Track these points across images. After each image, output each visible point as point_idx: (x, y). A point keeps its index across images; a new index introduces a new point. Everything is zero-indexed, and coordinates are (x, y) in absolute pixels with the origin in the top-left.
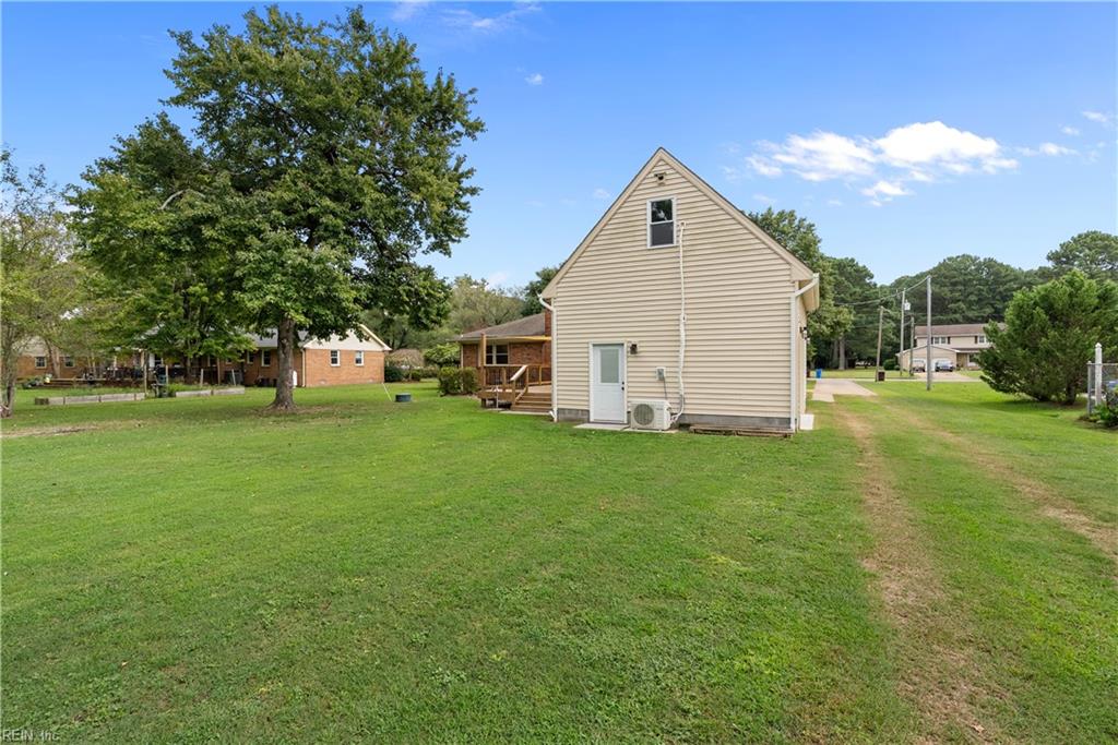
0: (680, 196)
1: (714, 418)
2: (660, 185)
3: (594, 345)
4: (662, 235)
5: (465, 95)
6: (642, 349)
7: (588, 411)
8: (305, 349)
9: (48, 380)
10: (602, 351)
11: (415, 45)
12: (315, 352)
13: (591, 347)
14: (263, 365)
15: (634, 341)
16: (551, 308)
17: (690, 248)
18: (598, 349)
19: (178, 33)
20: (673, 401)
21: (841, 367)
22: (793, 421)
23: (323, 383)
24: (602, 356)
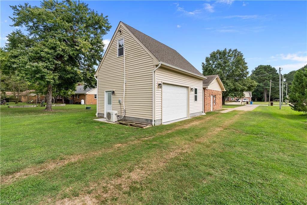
0: (125, 38)
1: (133, 118)
2: (121, 34)
3: (106, 92)
4: (121, 52)
5: (105, 18)
6: (116, 93)
7: (104, 114)
8: (86, 94)
9: (32, 102)
10: (108, 94)
11: (88, 4)
12: (90, 95)
13: (105, 92)
14: (78, 98)
15: (114, 90)
16: (97, 79)
17: (127, 56)
18: (107, 93)
19: (12, 6)
20: (119, 111)
21: (265, 101)
22: (153, 121)
23: (92, 103)
24: (108, 95)
